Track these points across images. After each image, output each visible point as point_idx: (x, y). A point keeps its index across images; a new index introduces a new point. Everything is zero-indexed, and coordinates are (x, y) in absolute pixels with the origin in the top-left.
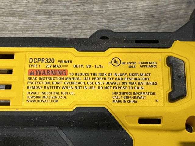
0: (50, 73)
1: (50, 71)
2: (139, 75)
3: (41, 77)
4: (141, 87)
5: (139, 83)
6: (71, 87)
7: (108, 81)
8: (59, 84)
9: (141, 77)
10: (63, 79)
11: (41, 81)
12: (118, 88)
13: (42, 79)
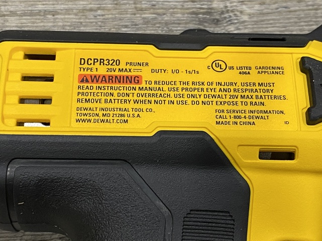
0: (114, 79)
1: (114, 77)
2: (257, 84)
3: (100, 85)
4: (261, 103)
5: (257, 97)
6: (149, 101)
7: (207, 93)
8: (128, 96)
9: (260, 87)
10: (135, 90)
11: (100, 91)
12: (224, 103)
13: (101, 89)
